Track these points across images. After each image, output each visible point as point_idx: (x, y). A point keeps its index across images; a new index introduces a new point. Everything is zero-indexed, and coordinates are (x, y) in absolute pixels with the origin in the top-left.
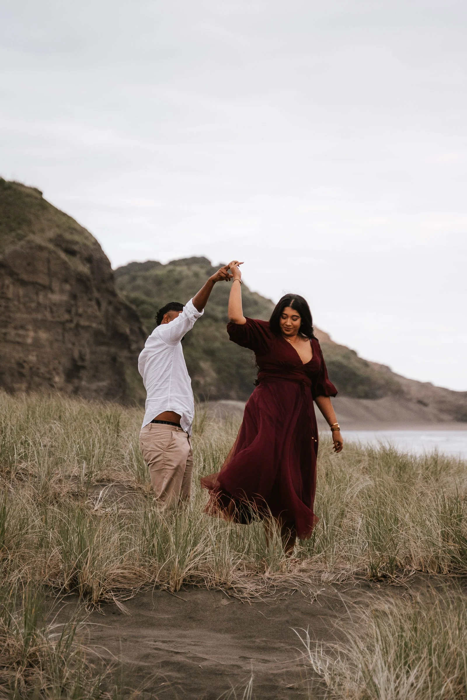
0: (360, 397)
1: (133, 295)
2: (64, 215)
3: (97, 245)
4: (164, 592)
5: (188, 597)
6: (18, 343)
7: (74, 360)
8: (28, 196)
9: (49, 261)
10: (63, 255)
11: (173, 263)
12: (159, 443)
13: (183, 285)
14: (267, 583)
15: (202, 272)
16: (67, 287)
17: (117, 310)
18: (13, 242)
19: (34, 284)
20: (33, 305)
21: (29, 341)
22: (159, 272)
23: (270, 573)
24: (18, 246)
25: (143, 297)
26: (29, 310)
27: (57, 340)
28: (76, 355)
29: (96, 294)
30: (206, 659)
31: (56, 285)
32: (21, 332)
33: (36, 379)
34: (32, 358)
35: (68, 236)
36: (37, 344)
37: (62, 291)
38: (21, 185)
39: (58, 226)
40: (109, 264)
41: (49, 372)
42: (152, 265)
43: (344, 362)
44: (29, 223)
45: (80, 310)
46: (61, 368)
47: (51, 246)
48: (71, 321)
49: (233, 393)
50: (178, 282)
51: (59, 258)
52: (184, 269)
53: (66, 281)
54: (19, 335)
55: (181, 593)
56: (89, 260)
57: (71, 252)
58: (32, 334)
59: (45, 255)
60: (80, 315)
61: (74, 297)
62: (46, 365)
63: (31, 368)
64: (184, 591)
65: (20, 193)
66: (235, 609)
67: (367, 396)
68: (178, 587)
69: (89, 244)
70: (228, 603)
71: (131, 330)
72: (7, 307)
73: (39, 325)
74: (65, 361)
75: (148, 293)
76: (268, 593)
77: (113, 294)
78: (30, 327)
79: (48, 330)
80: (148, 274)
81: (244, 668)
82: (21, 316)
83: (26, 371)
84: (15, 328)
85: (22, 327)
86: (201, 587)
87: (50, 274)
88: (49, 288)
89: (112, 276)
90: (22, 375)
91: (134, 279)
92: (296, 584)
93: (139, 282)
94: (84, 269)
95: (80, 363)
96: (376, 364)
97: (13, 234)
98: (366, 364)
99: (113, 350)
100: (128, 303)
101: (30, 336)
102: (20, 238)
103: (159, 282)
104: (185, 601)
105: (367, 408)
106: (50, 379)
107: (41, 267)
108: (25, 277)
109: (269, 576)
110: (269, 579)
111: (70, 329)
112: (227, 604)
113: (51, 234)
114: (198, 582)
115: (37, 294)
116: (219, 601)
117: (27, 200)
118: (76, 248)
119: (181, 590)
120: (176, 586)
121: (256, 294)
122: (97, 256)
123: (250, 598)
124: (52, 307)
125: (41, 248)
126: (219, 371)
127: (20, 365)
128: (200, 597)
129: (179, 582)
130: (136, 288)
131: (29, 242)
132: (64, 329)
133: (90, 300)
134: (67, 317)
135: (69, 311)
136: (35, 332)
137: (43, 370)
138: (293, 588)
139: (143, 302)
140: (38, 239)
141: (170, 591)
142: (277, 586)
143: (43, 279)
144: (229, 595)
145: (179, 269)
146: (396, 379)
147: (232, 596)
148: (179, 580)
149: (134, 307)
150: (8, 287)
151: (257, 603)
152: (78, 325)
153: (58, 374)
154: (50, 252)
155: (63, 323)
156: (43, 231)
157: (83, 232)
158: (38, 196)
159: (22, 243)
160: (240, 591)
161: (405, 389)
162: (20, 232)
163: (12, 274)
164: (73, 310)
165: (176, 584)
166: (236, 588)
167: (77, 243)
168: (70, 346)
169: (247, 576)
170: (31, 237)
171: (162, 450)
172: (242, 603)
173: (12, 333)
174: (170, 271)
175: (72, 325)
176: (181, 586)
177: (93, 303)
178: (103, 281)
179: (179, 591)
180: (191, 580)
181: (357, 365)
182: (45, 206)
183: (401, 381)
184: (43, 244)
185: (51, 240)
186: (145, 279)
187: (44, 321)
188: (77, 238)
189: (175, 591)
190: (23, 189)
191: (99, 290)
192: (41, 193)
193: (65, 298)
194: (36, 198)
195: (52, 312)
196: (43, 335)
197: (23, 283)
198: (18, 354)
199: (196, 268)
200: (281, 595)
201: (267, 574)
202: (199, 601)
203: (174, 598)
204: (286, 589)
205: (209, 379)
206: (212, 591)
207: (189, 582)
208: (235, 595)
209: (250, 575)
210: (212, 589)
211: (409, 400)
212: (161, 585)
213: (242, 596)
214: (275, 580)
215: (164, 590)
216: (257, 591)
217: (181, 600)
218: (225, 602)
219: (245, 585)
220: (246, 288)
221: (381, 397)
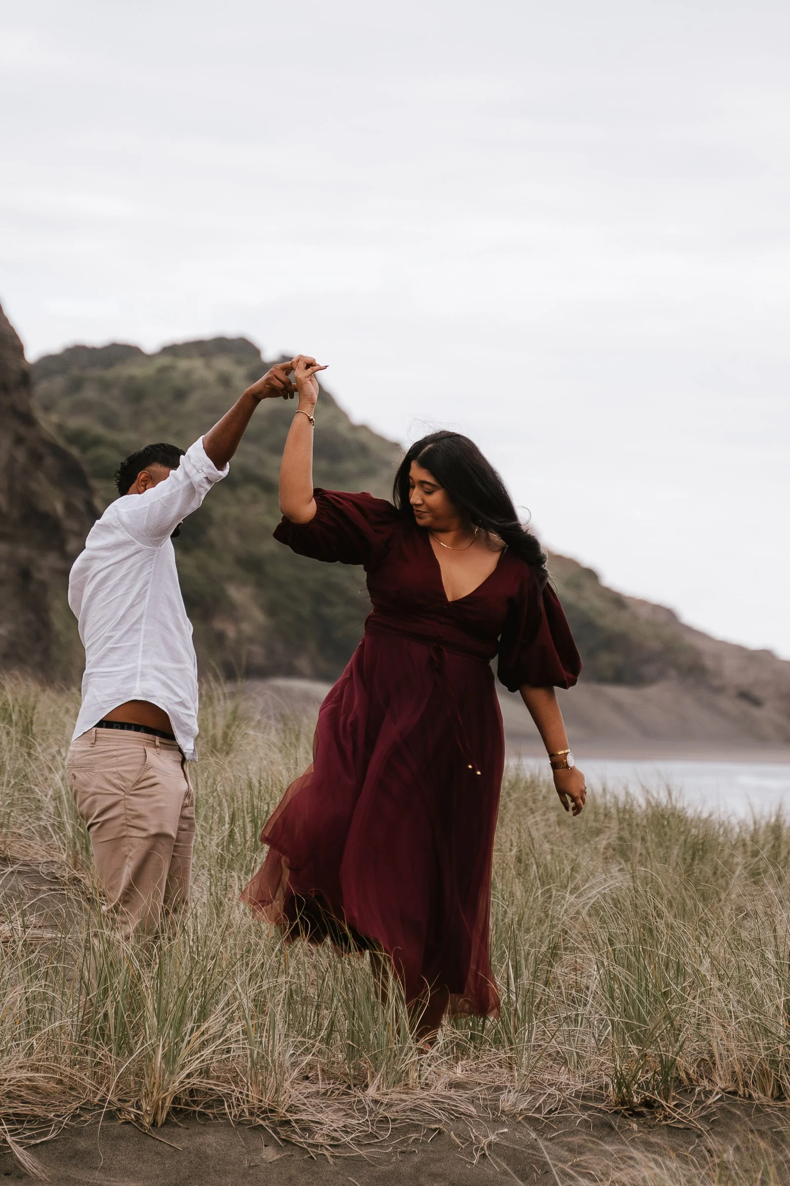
0: (602, 680)
1: (76, 423)
4: (127, 1127)
5: (184, 1140)
11: (172, 350)
12: (116, 776)
13: (192, 402)
14: (371, 1111)
15: (238, 373)
17: (36, 458)
22: (136, 371)
23: (378, 1088)
25: (99, 430)
40: (18, 349)
42: (120, 353)
43: (569, 596)
49: (303, 663)
50: (180, 395)
52: (196, 366)
55: (166, 1130)
64: (176, 1125)
66: (293, 1172)
67: (619, 678)
68: (162, 1117)
70: (278, 1157)
71: (69, 507)
75: (110, 421)
76: (372, 1136)
77: (28, 420)
80: (110, 374)
86: (215, 1117)
89: (25, 377)
92: (439, 1117)
93: (90, 393)
96: (643, 603)
98: (618, 601)
99: (23, 552)
100: (61, 442)
103: (135, 394)
104: (176, 1150)
105: (617, 706)
109: (377, 1097)
110: (376, 1102)
112: (274, 1158)
114: (208, 1106)
116: (258, 1150)
119: (167, 1123)
120: (156, 1114)
121: (364, 428)
123: (330, 1145)
126: (271, 610)
128: (212, 1140)
129: (163, 1104)
130: (81, 408)
138: (433, 1127)
139: (97, 441)
141: (142, 1126)
142: (394, 1120)
144: (279, 1139)
145: (183, 364)
146: (689, 639)
147: (287, 1142)
148: (164, 1099)
149: (75, 451)
151: (345, 1159)
160: (307, 1129)
161: (709, 663)
165: (157, 1109)
166: (297, 1121)
169: (325, 1094)
171: (122, 793)
172: (311, 1157)
174: (164, 370)
176: (168, 1114)
178: (5, 388)
179: (163, 1125)
180: (193, 1101)
181: (598, 603)
183: (700, 644)
186: (105, 386)
189: (154, 1124)
199: (224, 364)
200: (403, 1142)
201: (371, 1092)
202: (209, 1151)
203: (151, 1141)
204: (416, 1128)
205: (247, 628)
206: (241, 1128)
207: (187, 1104)
208: (296, 1138)
209: (333, 1092)
210: (240, 1124)
211: (720, 690)
212: (119, 1110)
213: (310, 1141)
214: (389, 1105)
215: (127, 1123)
216: (346, 1130)
217: (166, 1147)
218: (270, 1154)
219: (320, 1116)
220: (341, 415)
221: (652, 681)
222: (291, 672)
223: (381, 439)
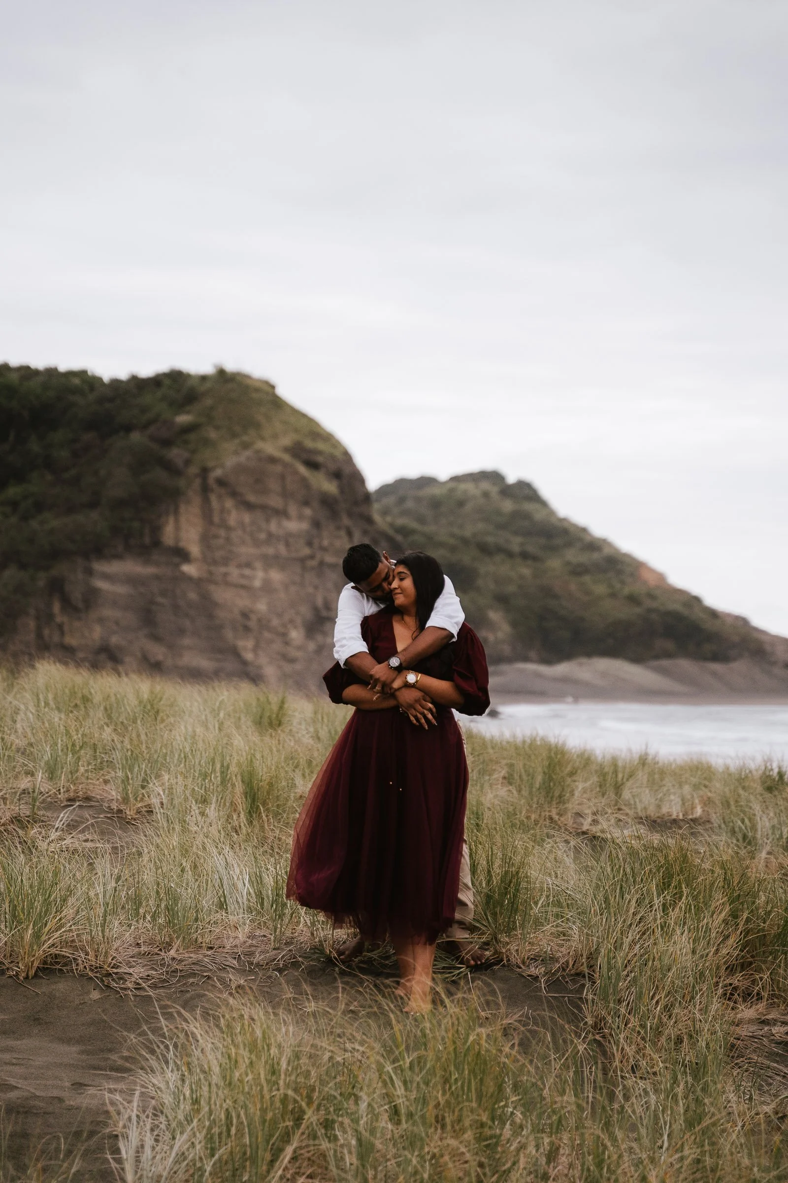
0: (706, 659)
1: (401, 521)
2: (304, 416)
3: (347, 457)
4: (10, 980)
5: (44, 988)
6: (243, 587)
7: (316, 609)
8: (257, 390)
9: (283, 477)
10: (302, 470)
11: (456, 479)
13: (468, 507)
14: (168, 965)
15: (494, 490)
16: (308, 512)
18: (236, 453)
19: (264, 508)
20: (263, 536)
21: (257, 583)
22: (436, 491)
23: (177, 950)
24: (244, 457)
25: (414, 525)
26: (257, 543)
27: (294, 583)
28: (320, 602)
29: (346, 521)
30: (17, 1088)
31: (293, 509)
32: (247, 572)
33: (267, 635)
34: (262, 607)
35: (309, 444)
36: (268, 588)
37: (301, 517)
38: (248, 377)
39: (296, 430)
40: (361, 481)
41: (284, 625)
42: (426, 482)
43: (685, 612)
44: (257, 426)
45: (326, 543)
46: (299, 621)
47: (287, 458)
48: (312, 557)
49: (533, 654)
50: (461, 504)
51: (296, 472)
52: (469, 487)
53: (306, 503)
54: (243, 576)
55: (34, 981)
56: (337, 475)
57: (313, 465)
58: (260, 574)
59: (279, 469)
60: (324, 549)
61: (316, 524)
62: (280, 615)
63: (259, 620)
64: (42, 978)
65: (247, 387)
66: (107, 1006)
67: (717, 657)
68: (32, 973)
69: (337, 453)
70: (100, 996)
72: (228, 539)
73: (270, 562)
74: (305, 611)
75: (421, 520)
76: (164, 981)
77: (369, 520)
78: (258, 565)
79: (282, 568)
80: (421, 493)
81: (67, 1102)
82: (246, 551)
83: (252, 624)
84: (239, 566)
85: (248, 565)
86: (68, 972)
87: (285, 494)
88: (282, 513)
89: (367, 498)
90: (247, 629)
91: (402, 500)
92: (211, 967)
93: (410, 504)
94: (330, 487)
95: (324, 613)
96: (729, 615)
97: (237, 441)
98: (713, 614)
100: (391, 532)
101: (258, 577)
102: (246, 446)
103: (436, 504)
104: (37, 994)
105: (714, 674)
106: (284, 635)
107: (274, 485)
108: (252, 498)
109: (176, 956)
110: (174, 959)
111: (313, 568)
112: (98, 997)
113: (287, 441)
114: (65, 965)
115: (268, 520)
116: (88, 993)
117: (255, 395)
118: (320, 459)
119: (36, 975)
120: (28, 971)
121: (564, 520)
122: (347, 470)
123: (135, 988)
124: (288, 539)
125: (272, 460)
126: (514, 624)
127: (245, 615)
128: (61, 987)
129: (32, 964)
130: (405, 513)
131: (258, 452)
132: (304, 568)
133: (338, 528)
134: (307, 551)
135: (310, 544)
136: (266, 570)
137: (275, 622)
138: (205, 974)
139: (413, 532)
140: (269, 448)
141: (18, 979)
142: (181, 971)
143: (275, 501)
144: (104, 985)
145: (463, 486)
146: (756, 635)
147: (108, 987)
148: (33, 962)
149: (398, 538)
150: (229, 512)
151: (143, 996)
152: (322, 564)
153: (295, 627)
154: (286, 465)
155: (302, 560)
156: (275, 436)
157: (328, 438)
158: (270, 390)
159: (248, 453)
160: (121, 978)
161: (768, 648)
162: (245, 438)
163: (234, 494)
164: (316, 542)
165: (28, 968)
166: (116, 973)
167: (320, 453)
168: (311, 590)
169: (144, 954)
170: (260, 445)
172: (121, 996)
173: (234, 572)
174: (452, 490)
175: (314, 563)
176: (37, 971)
177: (343, 533)
178: (356, 503)
179: (33, 978)
180: (55, 962)
181: (702, 615)
182: (278, 403)
183: (763, 638)
184: (277, 454)
185: (286, 450)
186: (418, 500)
187: (277, 557)
188: (320, 446)
189: (27, 978)
190: (249, 382)
191: (350, 515)
192: (273, 387)
193: (304, 526)
194: (267, 393)
195: (287, 544)
196: (276, 576)
197: (249, 507)
198: (242, 601)
199: (485, 485)
200: (185, 984)
201: (172, 953)
202: (57, 995)
203: (23, 989)
204: (193, 975)
205: (500, 635)
206: (82, 978)
207: (51, 964)
208: (113, 984)
209: (149, 953)
210: (82, 976)
211: (774, 663)
212: (8, 969)
213: (122, 986)
214: (181, 961)
215: (10, 977)
216: (147, 978)
217: (31, 992)
218: (95, 995)
219: (131, 971)
220: (552, 513)
221: (734, 659)
222: (526, 659)
223: (575, 526)
